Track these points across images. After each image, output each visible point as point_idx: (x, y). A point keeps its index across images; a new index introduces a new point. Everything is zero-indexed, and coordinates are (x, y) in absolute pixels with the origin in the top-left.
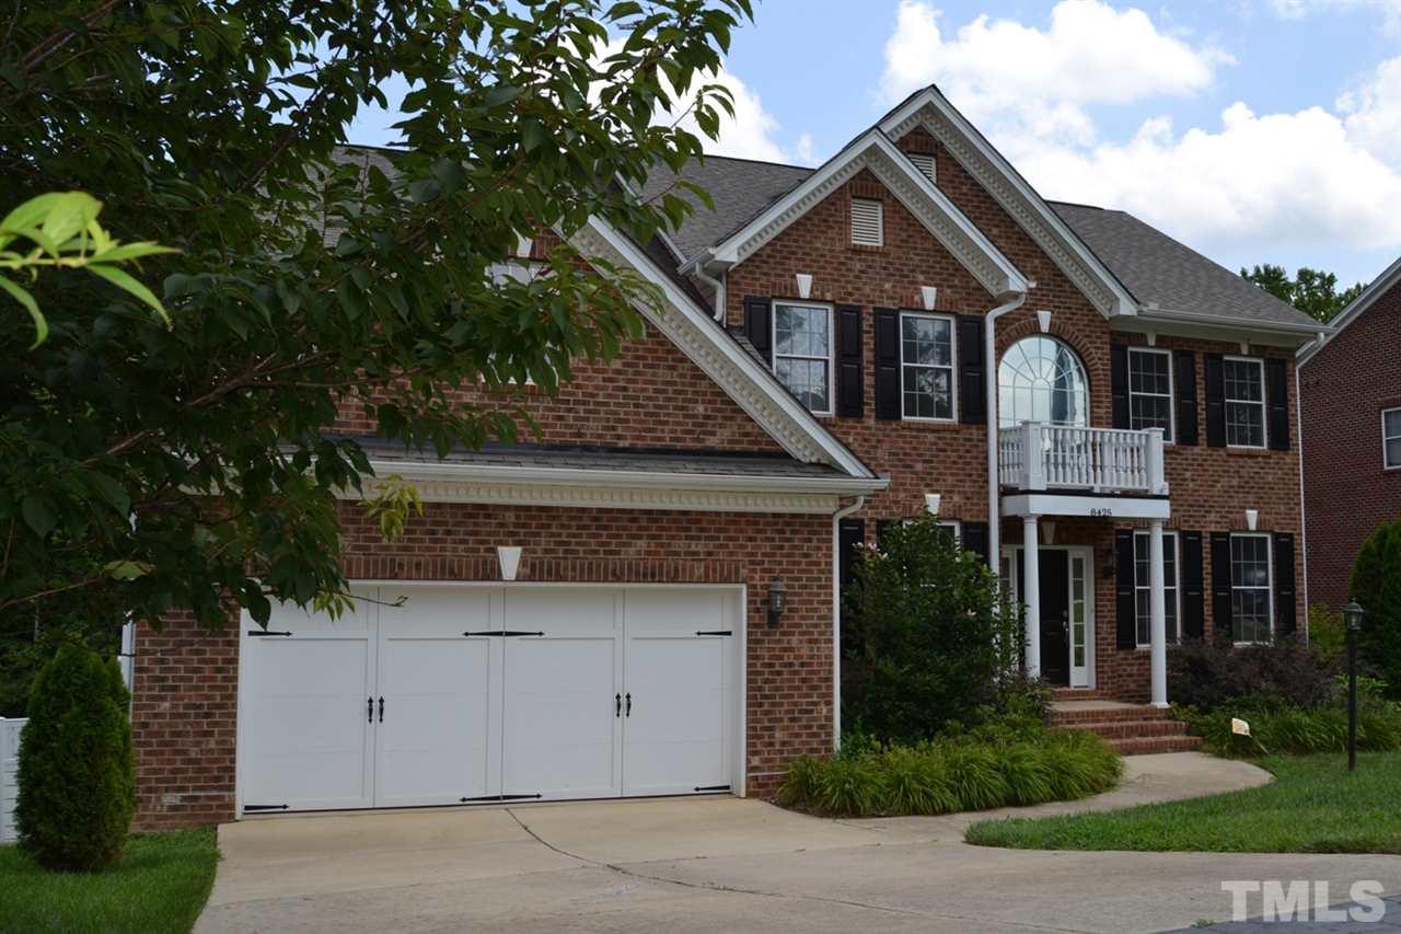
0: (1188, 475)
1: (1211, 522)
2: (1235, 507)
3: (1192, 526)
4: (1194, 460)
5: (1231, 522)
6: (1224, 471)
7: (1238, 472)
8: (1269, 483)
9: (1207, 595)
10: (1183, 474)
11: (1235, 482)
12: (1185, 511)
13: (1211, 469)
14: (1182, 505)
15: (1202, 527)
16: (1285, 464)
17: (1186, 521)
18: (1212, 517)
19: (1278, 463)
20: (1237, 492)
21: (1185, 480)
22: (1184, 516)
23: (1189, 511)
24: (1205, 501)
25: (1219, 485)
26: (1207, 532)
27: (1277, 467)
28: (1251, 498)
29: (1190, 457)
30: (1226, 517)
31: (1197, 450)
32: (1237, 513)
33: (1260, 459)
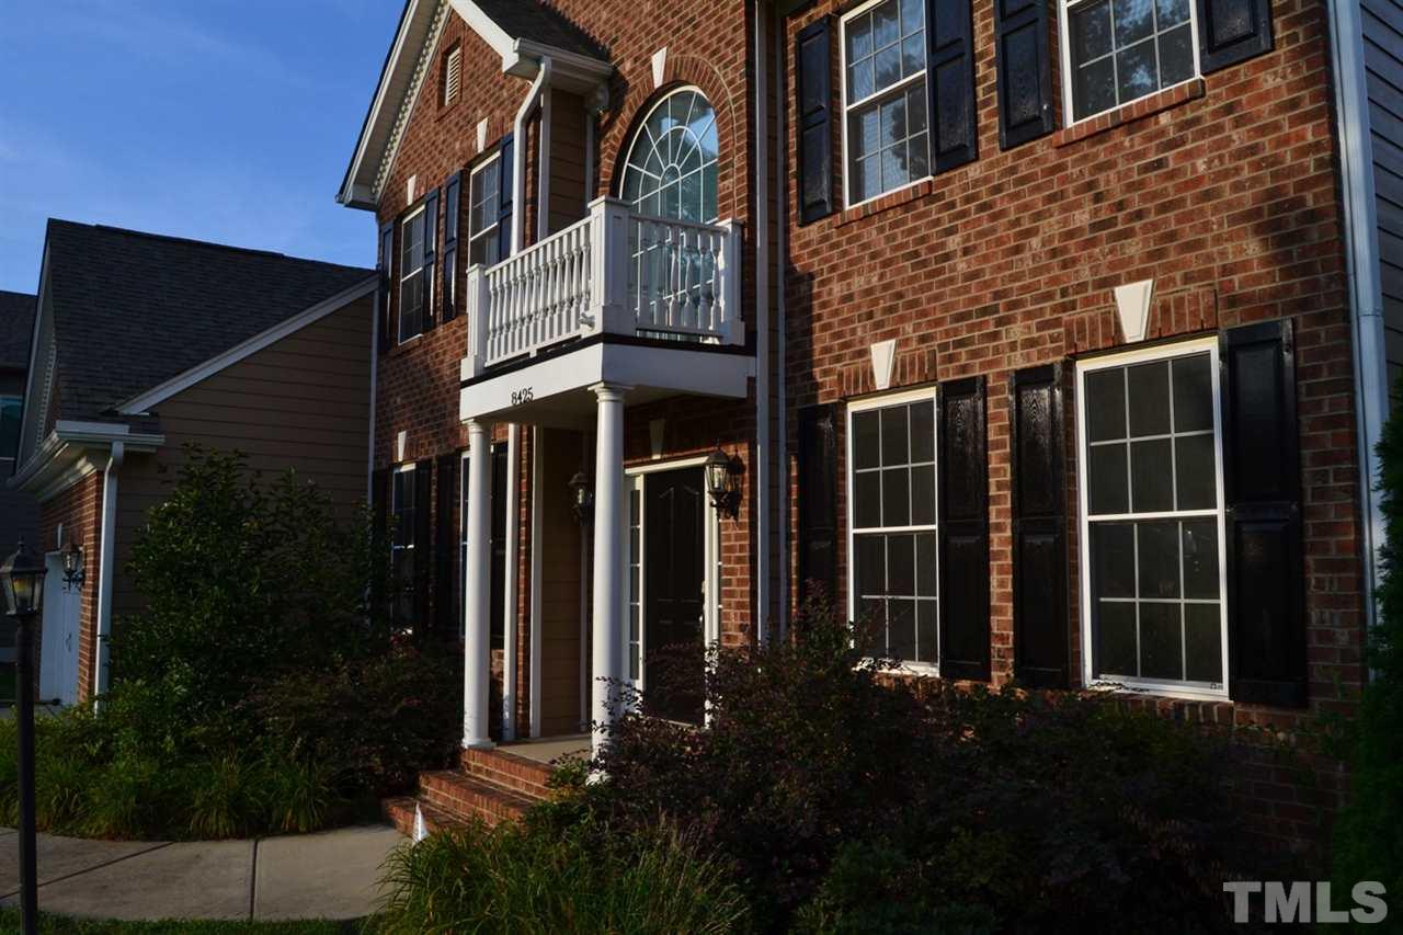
0: (954, 243)
1: (1013, 346)
2: (1082, 287)
3: (964, 369)
4: (968, 200)
5: (1069, 333)
6: (1051, 199)
7: (1090, 186)
8: (1199, 180)
9: (1001, 541)
10: (943, 245)
11: (1082, 218)
12: (947, 333)
13: (1012, 206)
14: (939, 322)
15: (990, 364)
16: (1263, 97)
17: (951, 359)
18: (1017, 331)
19: (1229, 109)
20: (1091, 243)
21: (947, 257)
22: (944, 347)
23: (956, 332)
24: (997, 295)
25: (1035, 242)
26: (1001, 375)
27: (1227, 120)
28: (1134, 248)
29: (957, 197)
30: (1057, 323)
31: (974, 171)
32: (1088, 302)
33: (1165, 119)
